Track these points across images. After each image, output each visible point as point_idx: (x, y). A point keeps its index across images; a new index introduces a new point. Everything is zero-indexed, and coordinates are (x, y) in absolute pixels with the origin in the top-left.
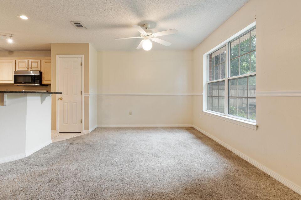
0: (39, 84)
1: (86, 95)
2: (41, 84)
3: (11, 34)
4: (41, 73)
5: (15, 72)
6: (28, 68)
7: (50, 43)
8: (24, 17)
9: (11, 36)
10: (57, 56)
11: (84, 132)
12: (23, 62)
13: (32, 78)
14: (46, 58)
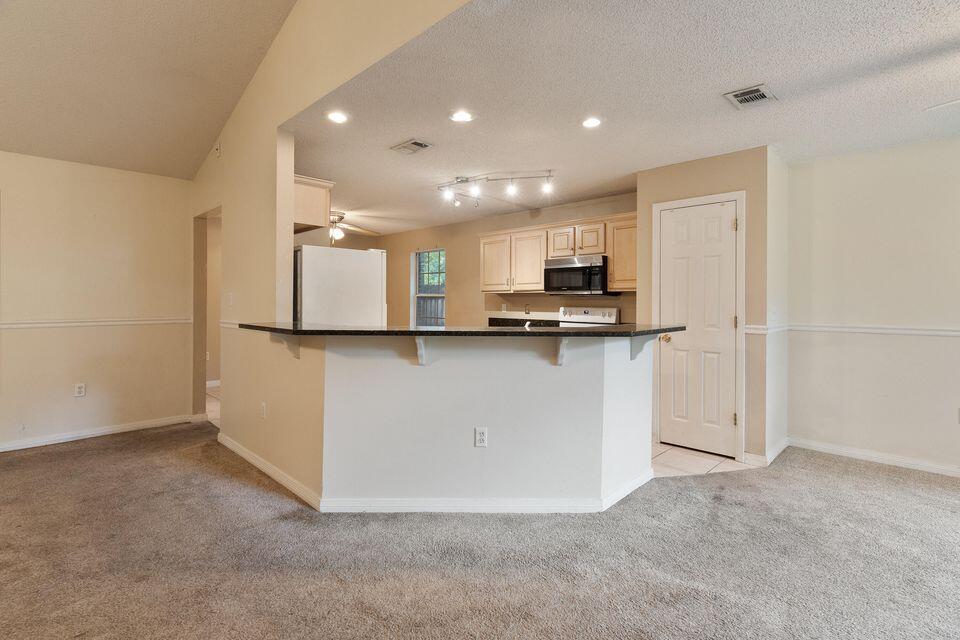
0: (601, 292)
1: (754, 329)
2: (606, 293)
3: (550, 171)
4: (605, 259)
5: (547, 262)
6: (574, 249)
7: (635, 171)
8: (592, 123)
9: (549, 175)
10: (656, 208)
11: (748, 462)
12: (562, 234)
13: (584, 274)
14: (620, 216)
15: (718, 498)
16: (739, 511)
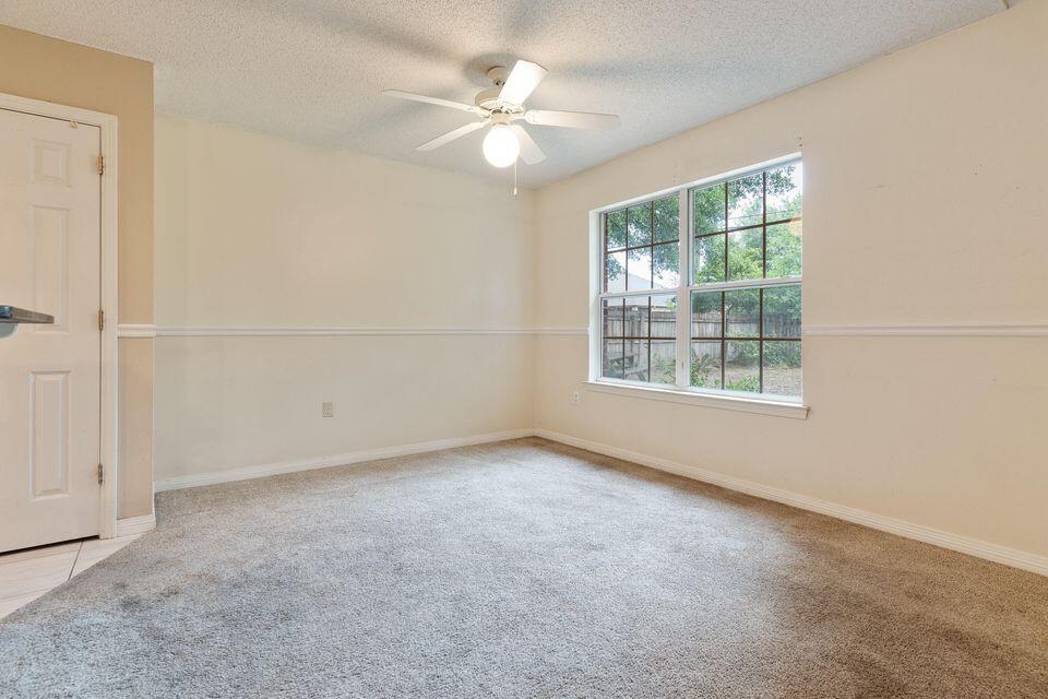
1: (135, 330)
11: (124, 533)
15: (130, 605)
16: (180, 603)
